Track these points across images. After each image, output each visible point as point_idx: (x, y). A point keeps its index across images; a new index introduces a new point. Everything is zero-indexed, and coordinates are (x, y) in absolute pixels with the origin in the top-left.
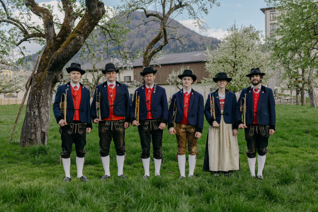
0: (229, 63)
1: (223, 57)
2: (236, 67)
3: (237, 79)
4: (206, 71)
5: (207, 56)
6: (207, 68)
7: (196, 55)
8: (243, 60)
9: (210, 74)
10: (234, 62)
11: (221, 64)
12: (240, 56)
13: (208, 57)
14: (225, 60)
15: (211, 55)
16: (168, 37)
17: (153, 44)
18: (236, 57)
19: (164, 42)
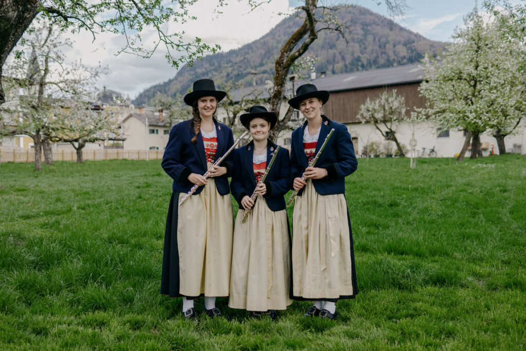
0: (465, 79)
1: (452, 68)
2: (478, 87)
3: (480, 108)
4: (420, 95)
5: (424, 68)
6: (422, 90)
7: (411, 71)
8: (493, 72)
9: (428, 101)
10: (473, 77)
11: (450, 82)
12: (486, 65)
13: (425, 70)
14: (457, 74)
15: (432, 68)
16: (318, 26)
17: (294, 43)
18: (477, 67)
19: (310, 36)
